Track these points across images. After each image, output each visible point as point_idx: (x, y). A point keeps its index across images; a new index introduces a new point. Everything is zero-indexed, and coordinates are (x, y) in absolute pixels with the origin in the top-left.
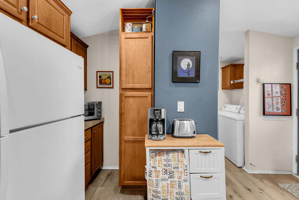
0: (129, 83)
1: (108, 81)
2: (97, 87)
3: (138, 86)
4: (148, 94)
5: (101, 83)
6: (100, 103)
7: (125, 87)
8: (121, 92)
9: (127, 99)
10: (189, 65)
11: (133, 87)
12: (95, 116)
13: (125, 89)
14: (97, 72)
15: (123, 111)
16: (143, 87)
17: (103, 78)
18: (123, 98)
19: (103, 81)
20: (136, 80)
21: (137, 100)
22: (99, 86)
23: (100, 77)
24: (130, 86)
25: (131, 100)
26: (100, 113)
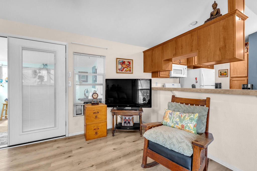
3: (239, 76)
4: (246, 79)
5: (221, 75)
6: (220, 84)
7: (232, 77)
8: (231, 79)
9: (233, 81)
11: (236, 76)
14: (219, 70)
16: (242, 76)
17: (222, 72)
18: (232, 81)
20: (238, 74)
22: (220, 76)
23: (221, 72)
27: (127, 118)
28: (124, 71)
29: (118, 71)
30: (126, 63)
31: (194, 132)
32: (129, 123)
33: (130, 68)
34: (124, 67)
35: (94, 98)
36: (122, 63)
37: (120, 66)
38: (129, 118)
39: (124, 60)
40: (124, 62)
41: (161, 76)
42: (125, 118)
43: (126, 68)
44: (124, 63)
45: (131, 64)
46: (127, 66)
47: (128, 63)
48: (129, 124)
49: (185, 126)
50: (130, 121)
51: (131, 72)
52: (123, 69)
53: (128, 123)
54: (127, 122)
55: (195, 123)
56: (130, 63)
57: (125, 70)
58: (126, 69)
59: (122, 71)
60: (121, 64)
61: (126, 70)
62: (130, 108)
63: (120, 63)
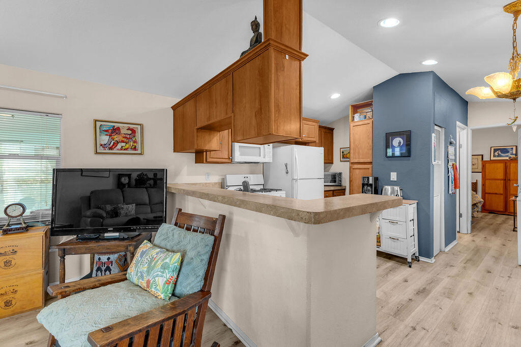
0: (356, 159)
1: (348, 155)
2: (341, 161)
3: (362, 161)
4: (370, 166)
5: (344, 157)
8: (351, 165)
9: (354, 170)
10: (400, 143)
11: (358, 162)
12: (336, 184)
13: (353, 163)
14: (341, 148)
15: (351, 179)
16: (366, 161)
17: (345, 153)
18: (351, 170)
19: (345, 156)
20: (361, 156)
21: (361, 171)
23: (343, 152)
24: (356, 161)
25: (357, 171)
26: (341, 181)
27: (104, 258)
28: (118, 150)
29: (100, 150)
30: (124, 131)
31: (162, 296)
32: (108, 269)
33: (135, 142)
34: (116, 139)
35: (9, 216)
36: (110, 131)
37: (105, 139)
38: (109, 259)
39: (117, 125)
40: (118, 129)
41: (209, 160)
42: (99, 259)
43: (123, 142)
44: (117, 131)
45: (138, 134)
46: (125, 137)
47: (130, 132)
48: (108, 272)
49: (151, 282)
50: (110, 266)
51: (139, 152)
52: (113, 145)
53: (105, 271)
54: (103, 268)
55: (168, 276)
56: (133, 131)
57: (119, 146)
58: (123, 144)
59: (111, 148)
60: (107, 133)
61: (124, 148)
62: (117, 234)
63: (106, 131)
